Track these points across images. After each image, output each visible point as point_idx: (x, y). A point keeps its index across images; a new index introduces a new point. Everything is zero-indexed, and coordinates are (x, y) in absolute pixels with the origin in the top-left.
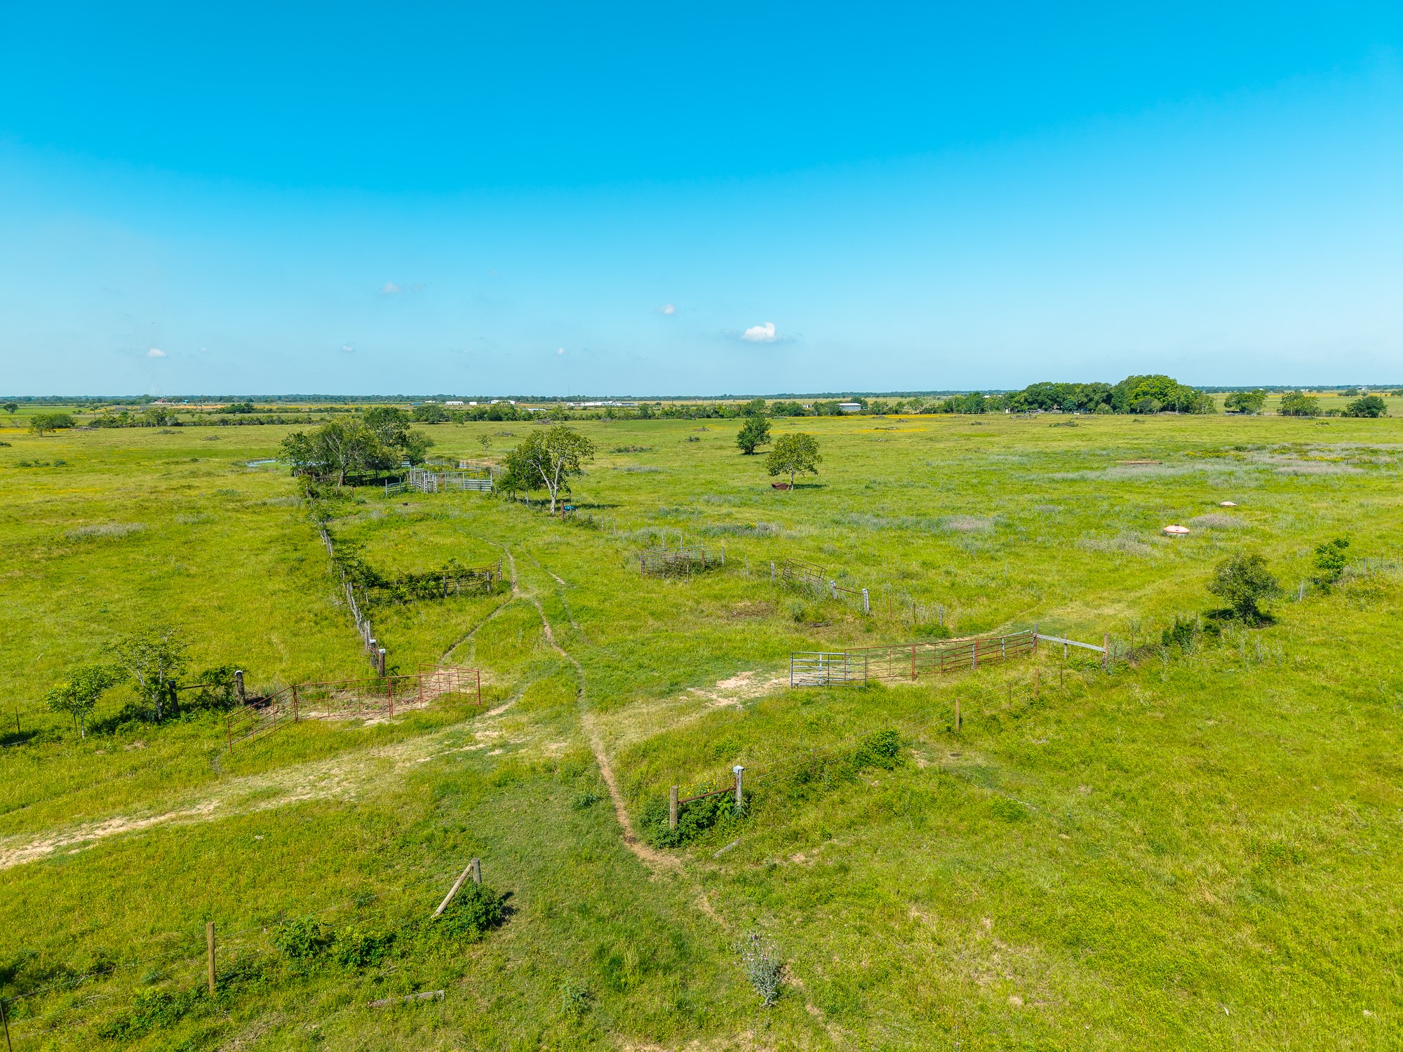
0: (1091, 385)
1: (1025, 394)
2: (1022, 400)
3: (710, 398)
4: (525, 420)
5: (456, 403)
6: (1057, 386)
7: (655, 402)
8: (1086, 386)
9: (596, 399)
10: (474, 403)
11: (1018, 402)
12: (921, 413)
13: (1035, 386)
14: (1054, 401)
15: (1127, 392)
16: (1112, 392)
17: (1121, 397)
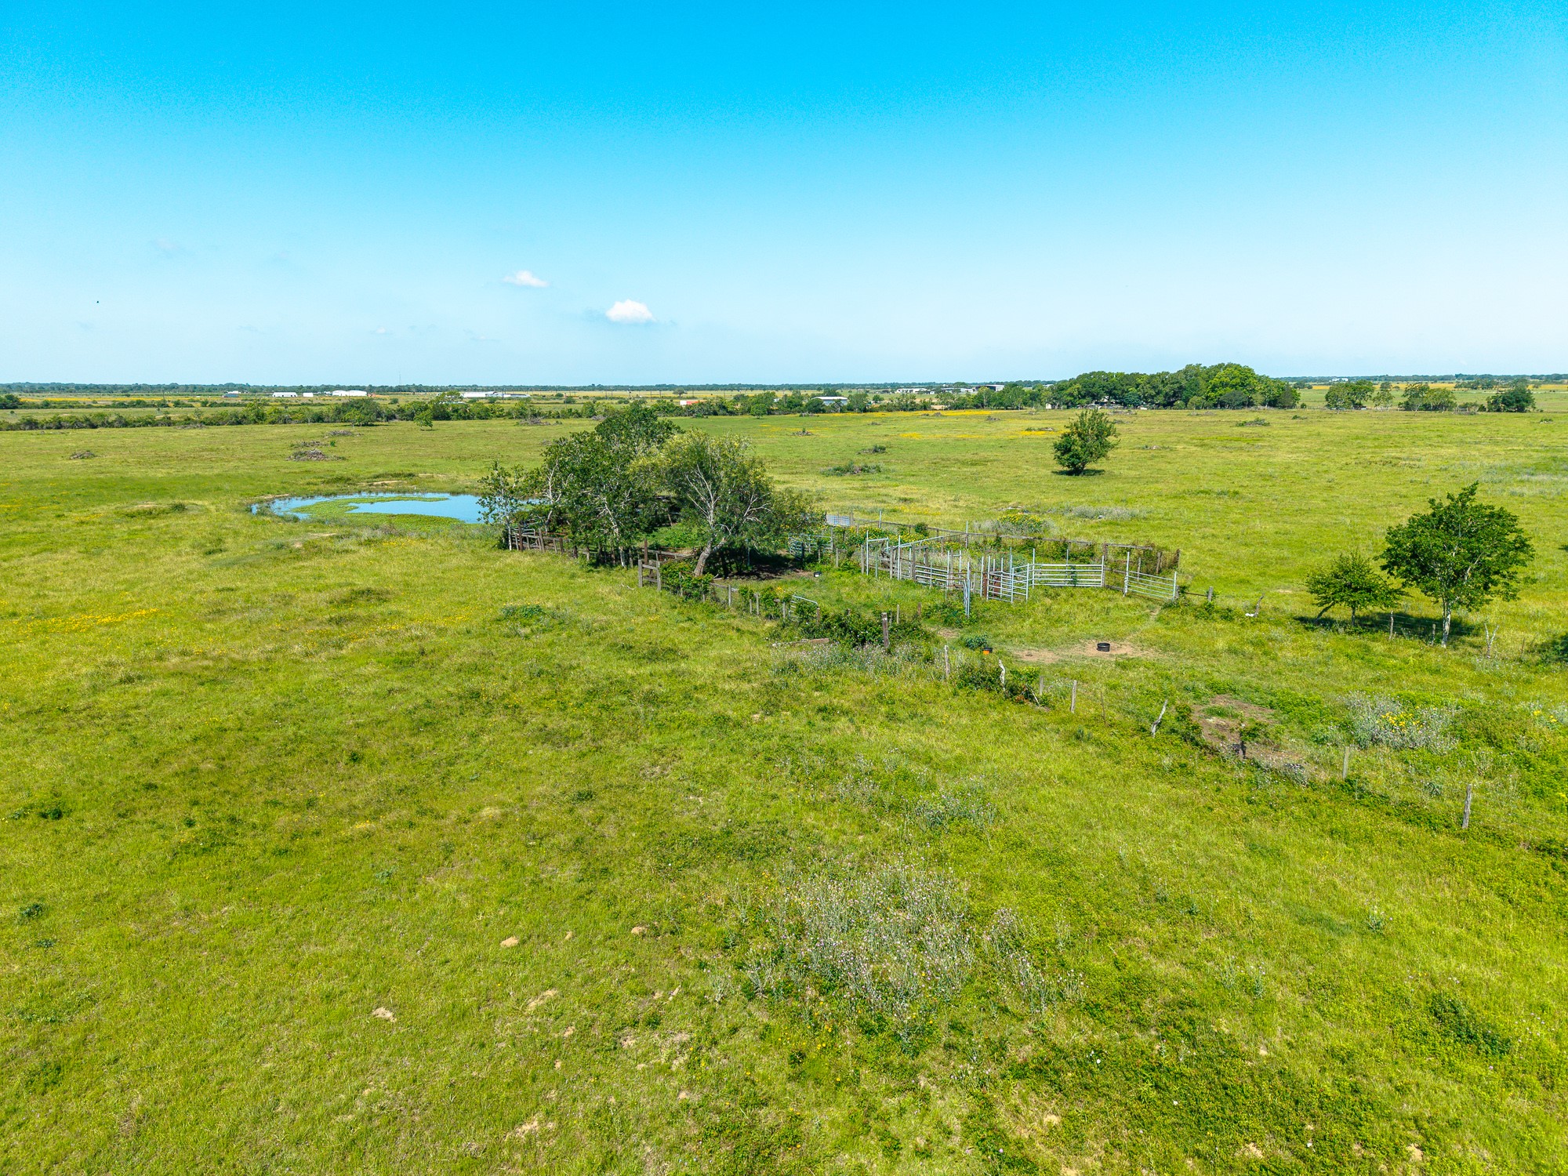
0: (1159, 375)
1: (1078, 386)
2: (1076, 393)
3: (633, 389)
4: (481, 418)
5: (287, 394)
6: (1110, 375)
7: (555, 393)
8: (1152, 376)
9: (475, 388)
10: (310, 395)
11: (1071, 395)
12: (950, 409)
13: (1085, 375)
14: (1110, 393)
15: (1202, 383)
16: (1184, 383)
17: (1195, 389)
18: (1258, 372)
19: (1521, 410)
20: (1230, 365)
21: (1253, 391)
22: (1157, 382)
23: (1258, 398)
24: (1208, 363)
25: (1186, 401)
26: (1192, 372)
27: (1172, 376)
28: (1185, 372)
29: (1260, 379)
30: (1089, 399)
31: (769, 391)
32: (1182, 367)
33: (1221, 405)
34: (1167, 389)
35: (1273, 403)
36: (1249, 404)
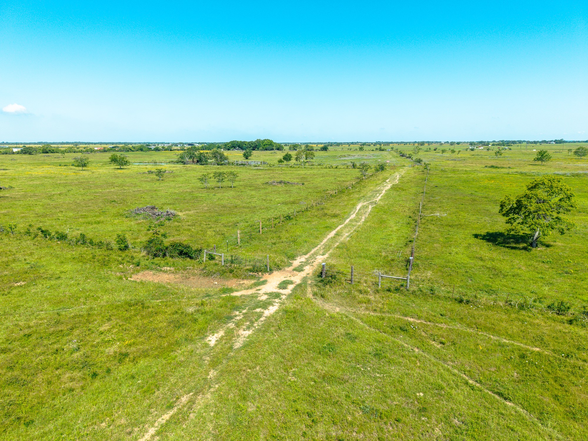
1: (230, 144)
2: (230, 146)
13: (232, 141)
14: (239, 147)
15: (261, 144)
16: (257, 144)
17: (260, 146)
18: (274, 142)
19: (326, 150)
20: (267, 140)
21: (273, 146)
22: (250, 144)
23: (274, 148)
24: (262, 139)
25: (258, 149)
26: (258, 141)
27: (254, 142)
28: (257, 141)
29: (275, 143)
30: (233, 148)
31: (148, 144)
32: (256, 140)
33: (266, 150)
34: (253, 146)
35: (278, 149)
36: (273, 149)
